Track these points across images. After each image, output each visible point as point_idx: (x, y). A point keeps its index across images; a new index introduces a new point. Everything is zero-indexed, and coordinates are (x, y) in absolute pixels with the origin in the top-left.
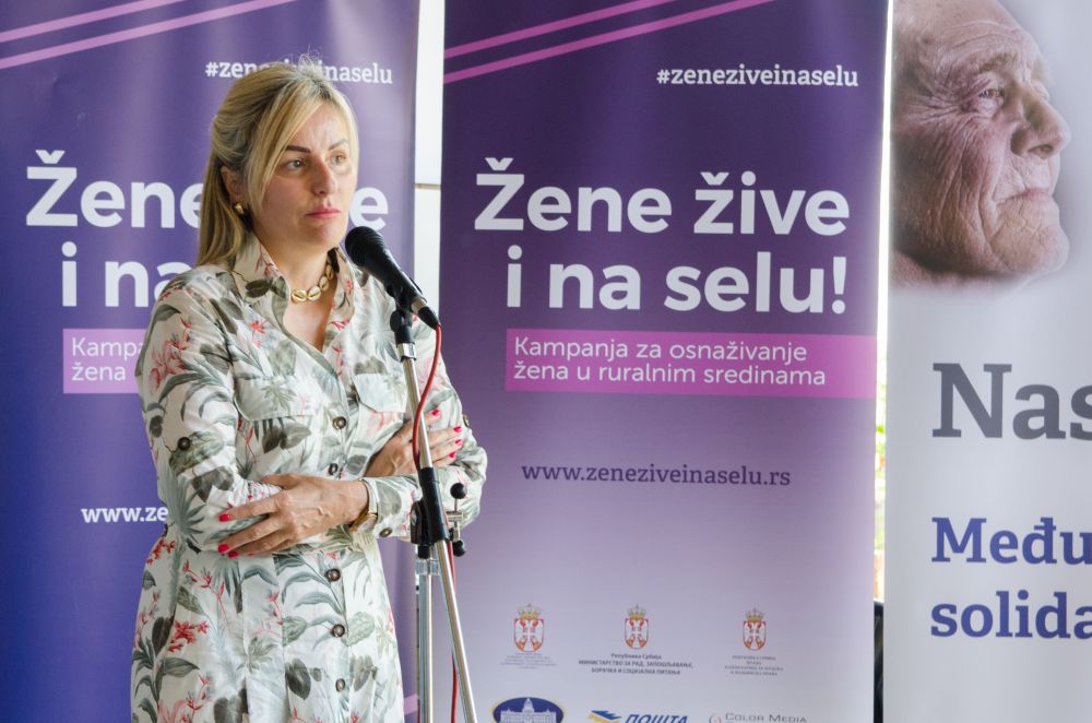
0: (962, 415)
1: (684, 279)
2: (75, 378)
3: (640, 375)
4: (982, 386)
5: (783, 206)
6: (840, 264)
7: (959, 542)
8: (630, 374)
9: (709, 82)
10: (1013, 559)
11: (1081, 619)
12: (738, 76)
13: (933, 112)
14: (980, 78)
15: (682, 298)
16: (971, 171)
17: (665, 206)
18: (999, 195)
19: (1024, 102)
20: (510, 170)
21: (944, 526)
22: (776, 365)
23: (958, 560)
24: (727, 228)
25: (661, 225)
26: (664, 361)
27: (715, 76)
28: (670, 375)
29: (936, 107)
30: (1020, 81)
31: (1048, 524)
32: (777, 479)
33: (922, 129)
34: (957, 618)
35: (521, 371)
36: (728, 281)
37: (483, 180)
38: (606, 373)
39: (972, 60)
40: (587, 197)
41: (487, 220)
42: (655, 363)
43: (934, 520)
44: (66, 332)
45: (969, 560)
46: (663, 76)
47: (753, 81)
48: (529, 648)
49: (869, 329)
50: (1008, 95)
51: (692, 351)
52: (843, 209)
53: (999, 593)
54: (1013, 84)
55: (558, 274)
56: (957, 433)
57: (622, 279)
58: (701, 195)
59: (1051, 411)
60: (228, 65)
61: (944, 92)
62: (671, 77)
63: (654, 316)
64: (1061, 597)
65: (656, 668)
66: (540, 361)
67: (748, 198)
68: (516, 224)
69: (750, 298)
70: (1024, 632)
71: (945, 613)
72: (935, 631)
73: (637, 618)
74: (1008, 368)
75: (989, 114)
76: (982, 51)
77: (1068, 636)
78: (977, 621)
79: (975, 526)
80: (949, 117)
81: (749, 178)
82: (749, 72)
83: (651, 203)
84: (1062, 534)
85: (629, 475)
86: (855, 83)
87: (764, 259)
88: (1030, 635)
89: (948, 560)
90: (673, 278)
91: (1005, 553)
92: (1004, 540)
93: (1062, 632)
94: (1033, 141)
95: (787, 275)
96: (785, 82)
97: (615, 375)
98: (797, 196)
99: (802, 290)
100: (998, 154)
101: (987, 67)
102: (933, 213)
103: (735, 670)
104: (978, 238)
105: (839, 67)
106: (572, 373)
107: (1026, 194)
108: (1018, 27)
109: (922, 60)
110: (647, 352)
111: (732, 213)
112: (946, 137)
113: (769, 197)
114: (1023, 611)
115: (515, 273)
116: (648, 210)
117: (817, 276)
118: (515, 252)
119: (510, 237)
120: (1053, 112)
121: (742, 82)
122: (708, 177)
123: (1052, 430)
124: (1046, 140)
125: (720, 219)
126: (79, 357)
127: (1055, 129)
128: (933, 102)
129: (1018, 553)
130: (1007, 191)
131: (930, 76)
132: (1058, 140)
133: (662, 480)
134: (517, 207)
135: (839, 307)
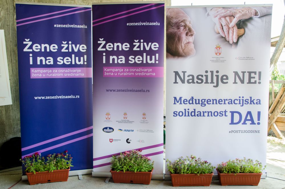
0: (178, 80)
1: (132, 58)
2: (32, 76)
3: (125, 74)
4: (182, 75)
5: (148, 45)
6: (157, 55)
7: (178, 101)
8: (123, 74)
9: (135, 25)
10: (187, 104)
11: (198, 113)
12: (140, 24)
13: (173, 29)
14: (181, 24)
15: (132, 61)
16: (179, 39)
17: (128, 46)
18: (184, 43)
19: (188, 27)
20: (103, 40)
21: (175, 98)
22: (147, 72)
23: (178, 104)
24: (139, 49)
25: (128, 49)
26: (129, 72)
27: (136, 24)
28: (130, 74)
29: (174, 29)
30: (187, 24)
31: (193, 98)
32: (147, 91)
33: (171, 32)
34: (178, 113)
35: (106, 74)
36: (139, 58)
37: (99, 42)
38: (119, 74)
39: (179, 21)
40: (116, 45)
41: (100, 49)
42: (127, 72)
43: (174, 97)
44: (31, 68)
45: (180, 104)
46: (128, 24)
47: (142, 25)
48: (108, 119)
49: (163, 66)
50: (185, 26)
51: (133, 70)
52: (157, 46)
53: (184, 109)
54: (186, 24)
55: (111, 58)
56: (178, 83)
57: (122, 58)
58: (134, 44)
59: (193, 79)
60: (58, 25)
61: (175, 26)
62: (129, 24)
63: (127, 64)
64: (195, 110)
65: (129, 122)
66: (109, 72)
67: (142, 44)
68: (104, 49)
69: (143, 61)
70: (188, 116)
71: (175, 113)
72: (174, 116)
73: (125, 114)
74: (186, 72)
75: (182, 30)
76: (181, 19)
77: (196, 116)
78: (181, 114)
79: (180, 98)
80: (176, 30)
81: (142, 41)
82: (142, 23)
83: (126, 45)
84: (195, 99)
85: (123, 91)
86: (159, 25)
87: (145, 54)
88: (190, 116)
89: (176, 104)
90: (130, 58)
91: (185, 103)
92: (185, 101)
93: (195, 115)
94: (190, 34)
95: (148, 57)
96: (148, 25)
97: (121, 74)
98: (150, 44)
99: (151, 59)
100: (184, 36)
101: (182, 22)
102: (173, 46)
103: (141, 122)
104: (181, 50)
105: (157, 22)
106: (114, 74)
107: (188, 43)
108: (186, 15)
109: (171, 21)
110: (126, 70)
111: (139, 47)
112: (175, 33)
113: (145, 44)
114: (188, 112)
115: (104, 57)
116: (126, 46)
117: (153, 57)
118: (104, 54)
119: (103, 52)
120: (193, 29)
121: (141, 25)
122: (135, 41)
123: (193, 82)
124: (192, 34)
125: (137, 48)
126: (33, 72)
127: (193, 32)
128: (173, 28)
129: (188, 102)
130: (185, 42)
131: (173, 23)
132: (194, 34)
133: (129, 91)
134: (104, 47)
135: (157, 62)
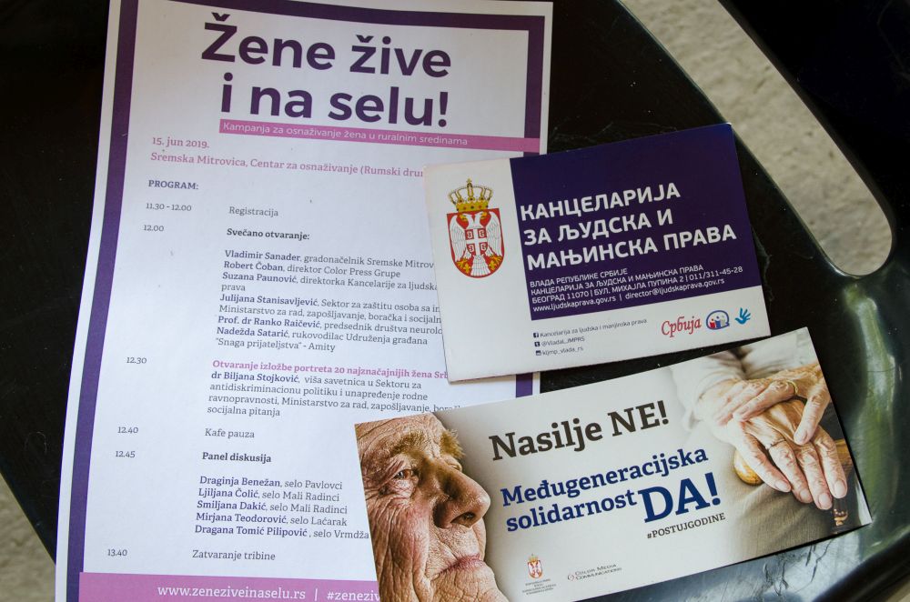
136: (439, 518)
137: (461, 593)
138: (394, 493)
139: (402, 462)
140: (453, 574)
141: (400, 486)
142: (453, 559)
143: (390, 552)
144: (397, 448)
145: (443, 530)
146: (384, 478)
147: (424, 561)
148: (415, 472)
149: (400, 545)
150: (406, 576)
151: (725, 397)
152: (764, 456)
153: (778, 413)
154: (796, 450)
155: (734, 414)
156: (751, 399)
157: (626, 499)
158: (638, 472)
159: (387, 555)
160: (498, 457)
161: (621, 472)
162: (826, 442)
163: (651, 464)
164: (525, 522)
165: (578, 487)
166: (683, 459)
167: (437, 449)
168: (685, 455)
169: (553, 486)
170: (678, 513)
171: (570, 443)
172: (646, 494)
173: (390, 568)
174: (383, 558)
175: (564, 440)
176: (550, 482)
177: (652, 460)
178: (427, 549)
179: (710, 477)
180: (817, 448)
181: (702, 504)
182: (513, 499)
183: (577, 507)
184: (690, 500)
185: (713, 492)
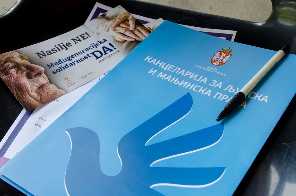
136: (29, 76)
137: (47, 93)
138: (10, 73)
139: (9, 65)
140: (41, 89)
141: (11, 71)
142: (39, 86)
143: (16, 89)
144: (5, 61)
145: (32, 79)
146: (5, 70)
147: (29, 88)
148: (15, 67)
149: (19, 86)
150: (25, 94)
151: (105, 26)
152: (123, 35)
153: (122, 25)
154: (132, 32)
155: (109, 29)
156: (112, 24)
157: (87, 56)
158: (87, 50)
159: (16, 90)
160: (41, 58)
161: (83, 51)
162: (140, 28)
163: (91, 47)
164: (58, 71)
165: (71, 58)
166: (100, 43)
167: (20, 60)
168: (100, 42)
169: (63, 60)
170: (105, 54)
171: (63, 49)
172: (93, 53)
173: (19, 93)
174: (15, 91)
175: (60, 49)
176: (61, 60)
177: (91, 46)
178: (29, 85)
179: (110, 44)
180: (138, 29)
181: (111, 50)
182: (52, 66)
183: (73, 63)
184: (107, 51)
185: (113, 47)
